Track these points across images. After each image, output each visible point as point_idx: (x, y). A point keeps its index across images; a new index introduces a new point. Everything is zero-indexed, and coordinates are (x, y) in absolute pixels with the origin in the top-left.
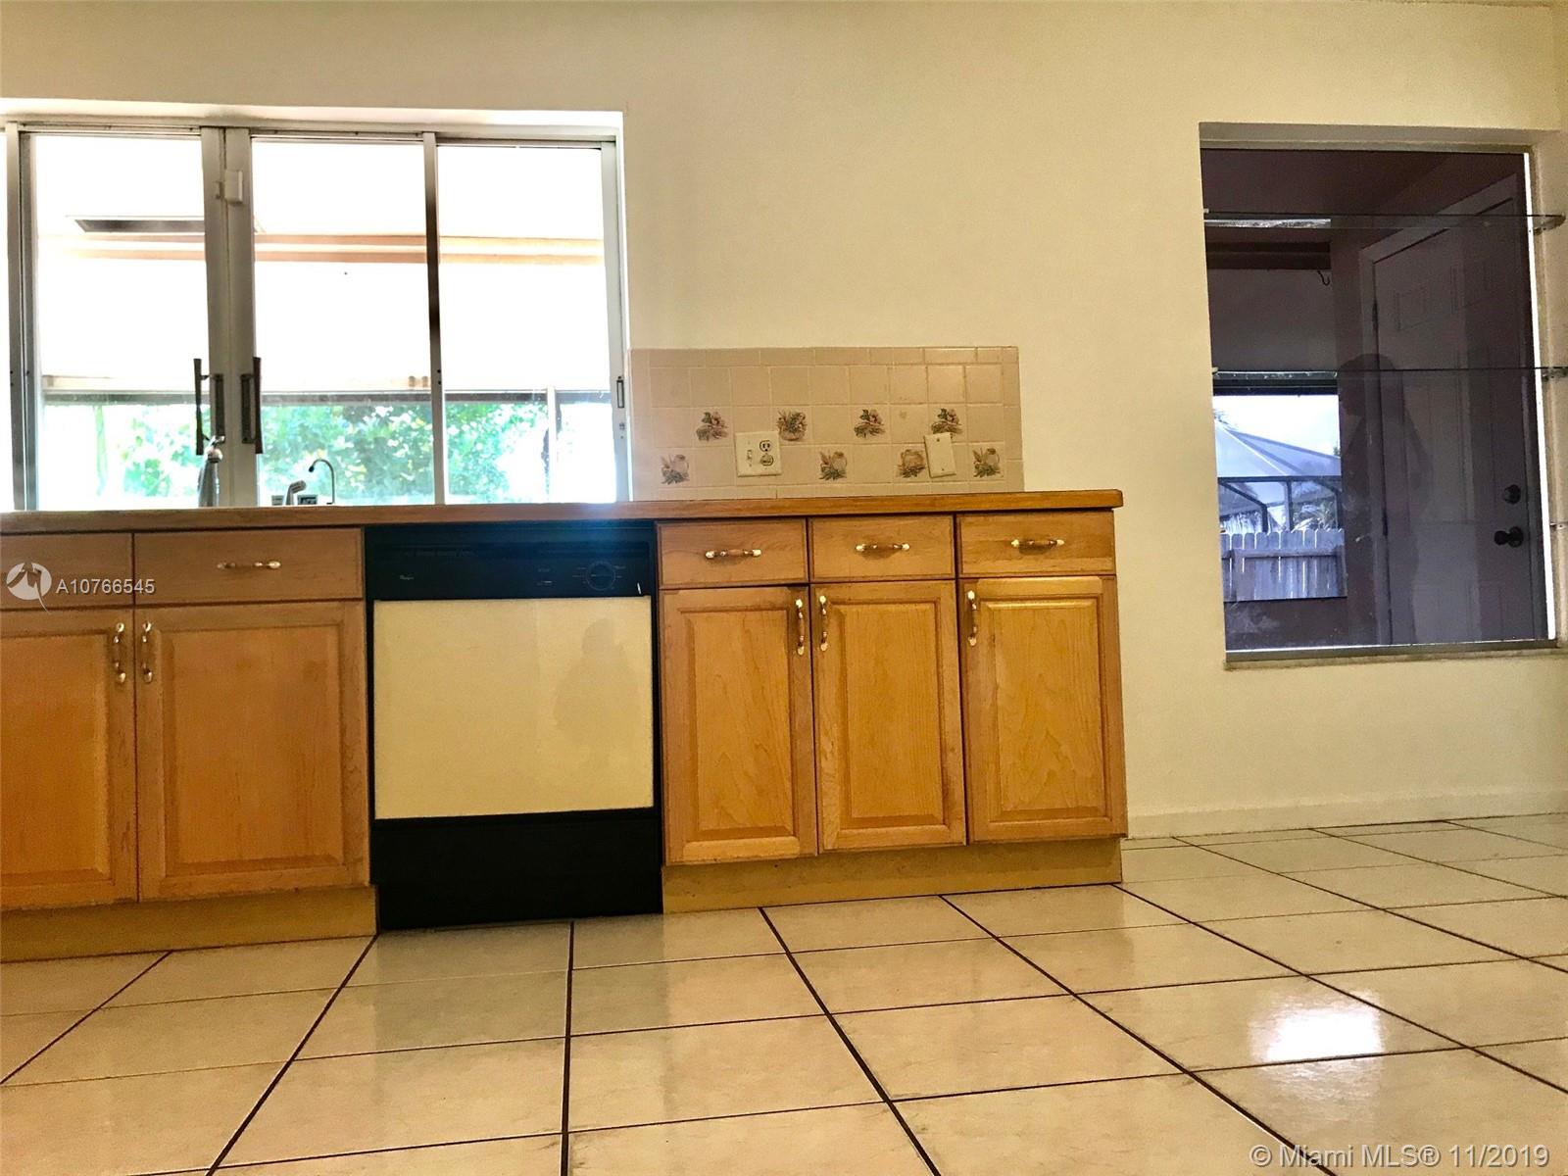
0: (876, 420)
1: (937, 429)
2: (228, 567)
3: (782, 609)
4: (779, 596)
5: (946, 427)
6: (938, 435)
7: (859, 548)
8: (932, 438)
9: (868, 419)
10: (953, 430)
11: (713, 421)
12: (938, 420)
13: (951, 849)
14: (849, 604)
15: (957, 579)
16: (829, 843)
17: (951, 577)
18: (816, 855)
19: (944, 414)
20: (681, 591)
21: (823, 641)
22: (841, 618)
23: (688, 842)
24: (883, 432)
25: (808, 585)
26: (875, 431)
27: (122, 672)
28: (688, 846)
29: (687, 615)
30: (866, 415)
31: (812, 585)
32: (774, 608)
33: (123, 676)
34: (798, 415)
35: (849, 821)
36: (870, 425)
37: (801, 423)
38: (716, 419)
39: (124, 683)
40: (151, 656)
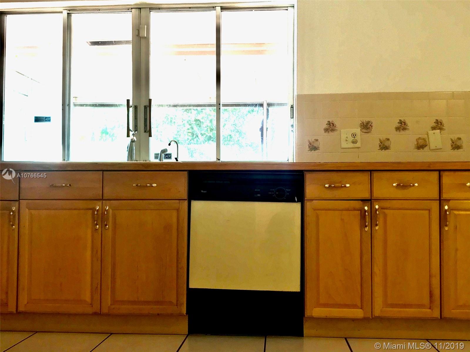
0: (405, 124)
1: (434, 128)
2: (137, 185)
3: (358, 210)
4: (358, 204)
5: (438, 127)
6: (434, 131)
7: (394, 185)
8: (431, 132)
9: (402, 124)
10: (440, 129)
11: (331, 124)
12: (434, 125)
13: (433, 320)
14: (389, 209)
15: (440, 200)
16: (377, 313)
17: (437, 199)
18: (371, 318)
19: (437, 122)
20: (314, 201)
21: (377, 225)
22: (385, 216)
23: (314, 307)
24: (408, 129)
25: (370, 200)
26: (404, 129)
27: (97, 225)
28: (315, 309)
29: (316, 211)
30: (401, 122)
31: (372, 200)
32: (355, 209)
33: (98, 226)
34: (369, 122)
35: (386, 304)
36: (402, 126)
37: (370, 125)
38: (332, 124)
39: (98, 229)
40: (107, 219)
